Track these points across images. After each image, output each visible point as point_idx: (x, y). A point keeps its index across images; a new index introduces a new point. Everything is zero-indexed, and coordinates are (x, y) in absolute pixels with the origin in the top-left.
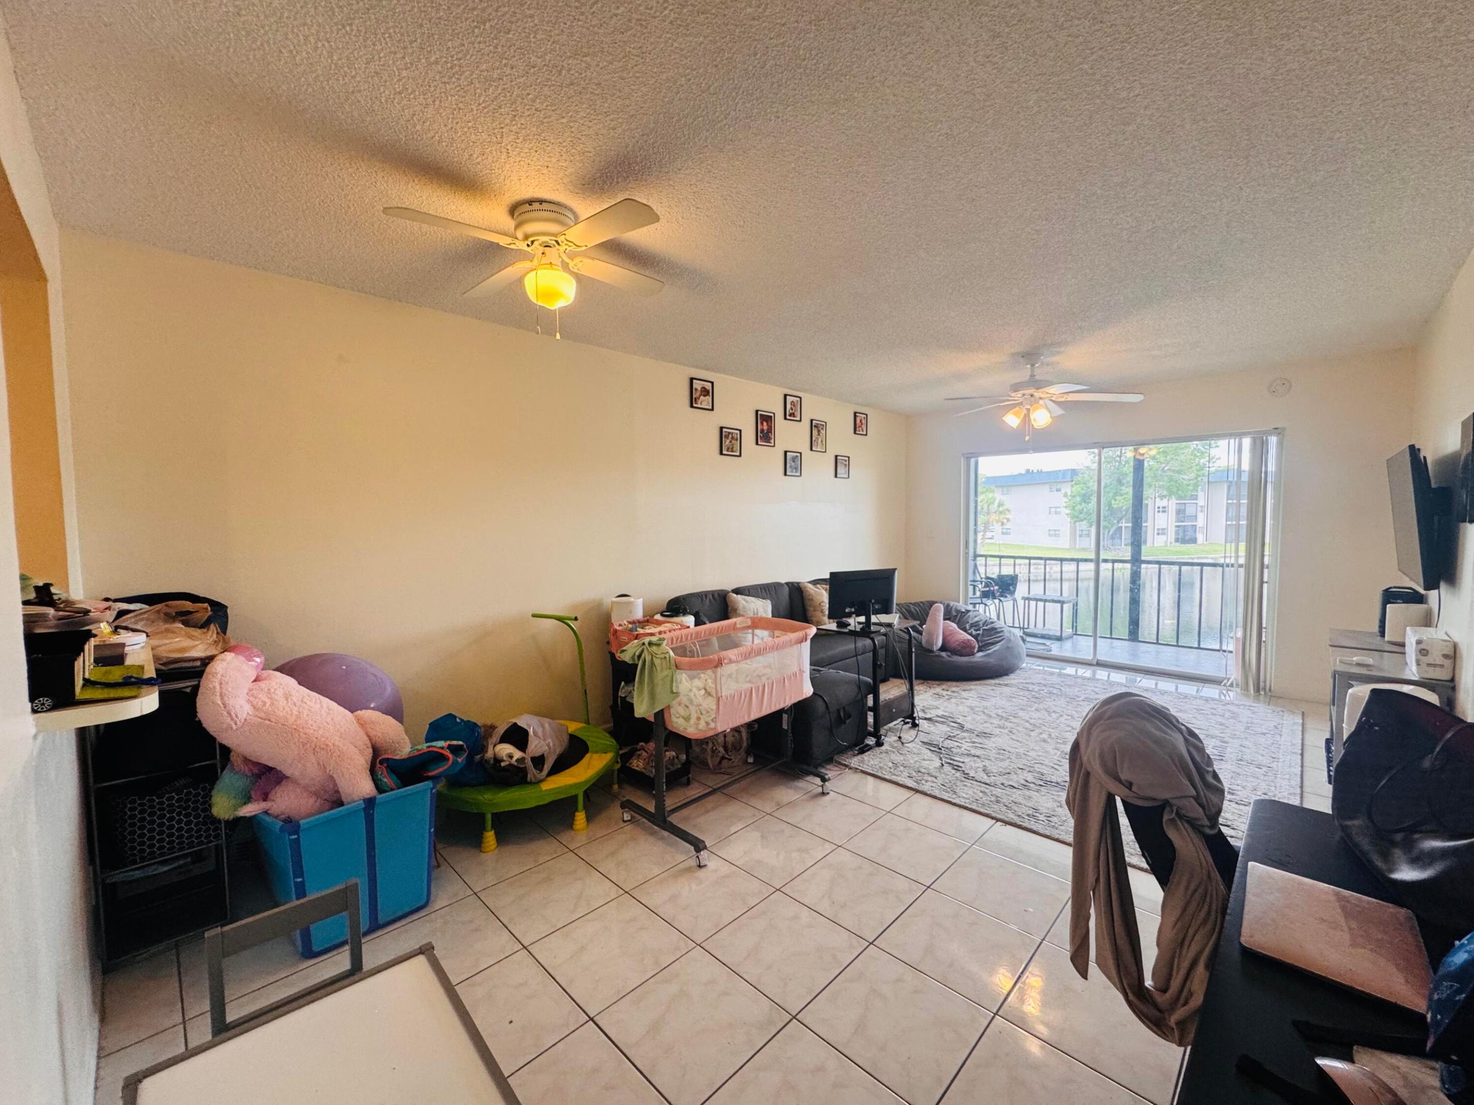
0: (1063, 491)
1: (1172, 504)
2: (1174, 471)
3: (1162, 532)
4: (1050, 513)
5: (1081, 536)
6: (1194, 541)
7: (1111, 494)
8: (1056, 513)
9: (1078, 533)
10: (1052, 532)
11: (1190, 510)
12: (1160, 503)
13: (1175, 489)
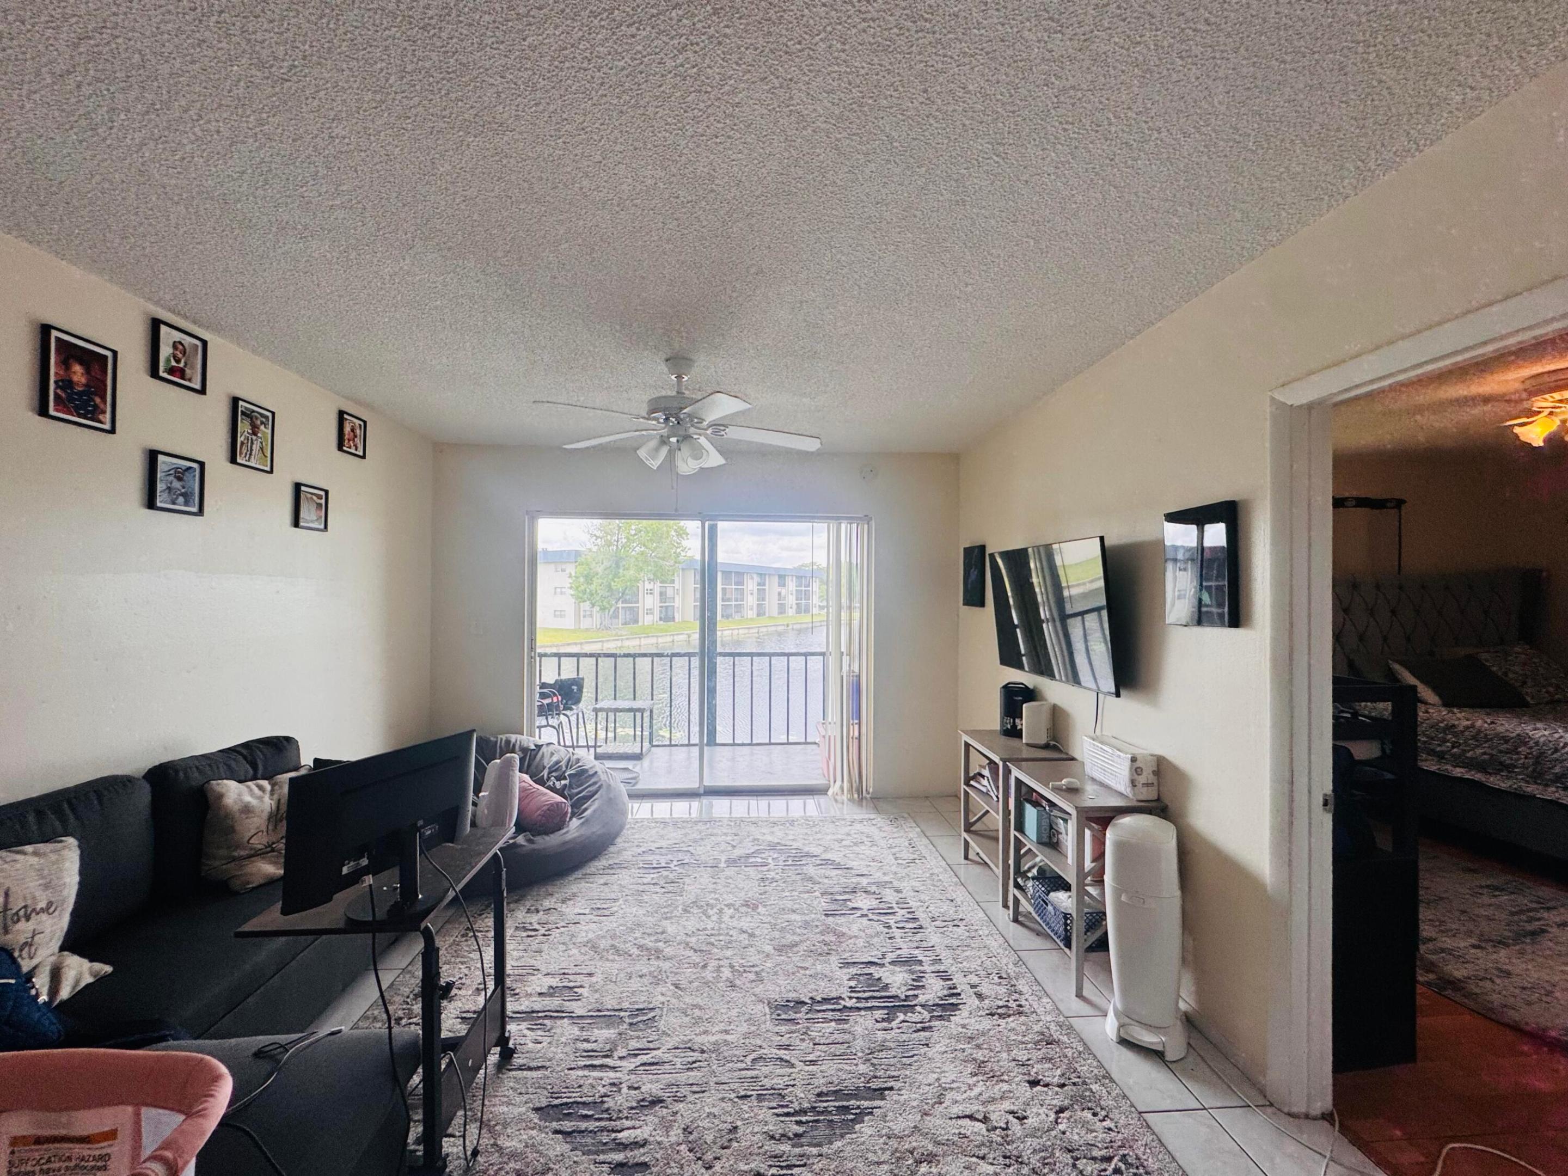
0: (568, 572)
1: (657, 587)
2: (659, 558)
3: (650, 612)
4: (555, 593)
5: (584, 617)
6: (673, 619)
7: (610, 577)
8: (562, 593)
9: (582, 613)
10: (558, 613)
11: (670, 592)
12: (648, 586)
13: (659, 575)
